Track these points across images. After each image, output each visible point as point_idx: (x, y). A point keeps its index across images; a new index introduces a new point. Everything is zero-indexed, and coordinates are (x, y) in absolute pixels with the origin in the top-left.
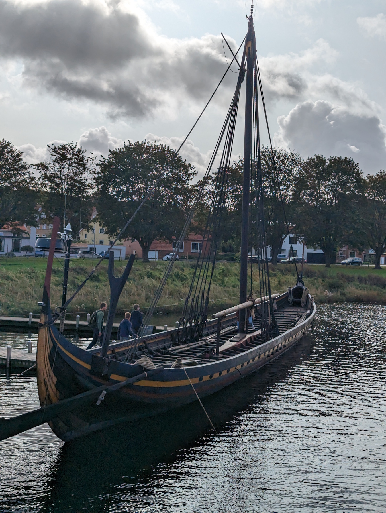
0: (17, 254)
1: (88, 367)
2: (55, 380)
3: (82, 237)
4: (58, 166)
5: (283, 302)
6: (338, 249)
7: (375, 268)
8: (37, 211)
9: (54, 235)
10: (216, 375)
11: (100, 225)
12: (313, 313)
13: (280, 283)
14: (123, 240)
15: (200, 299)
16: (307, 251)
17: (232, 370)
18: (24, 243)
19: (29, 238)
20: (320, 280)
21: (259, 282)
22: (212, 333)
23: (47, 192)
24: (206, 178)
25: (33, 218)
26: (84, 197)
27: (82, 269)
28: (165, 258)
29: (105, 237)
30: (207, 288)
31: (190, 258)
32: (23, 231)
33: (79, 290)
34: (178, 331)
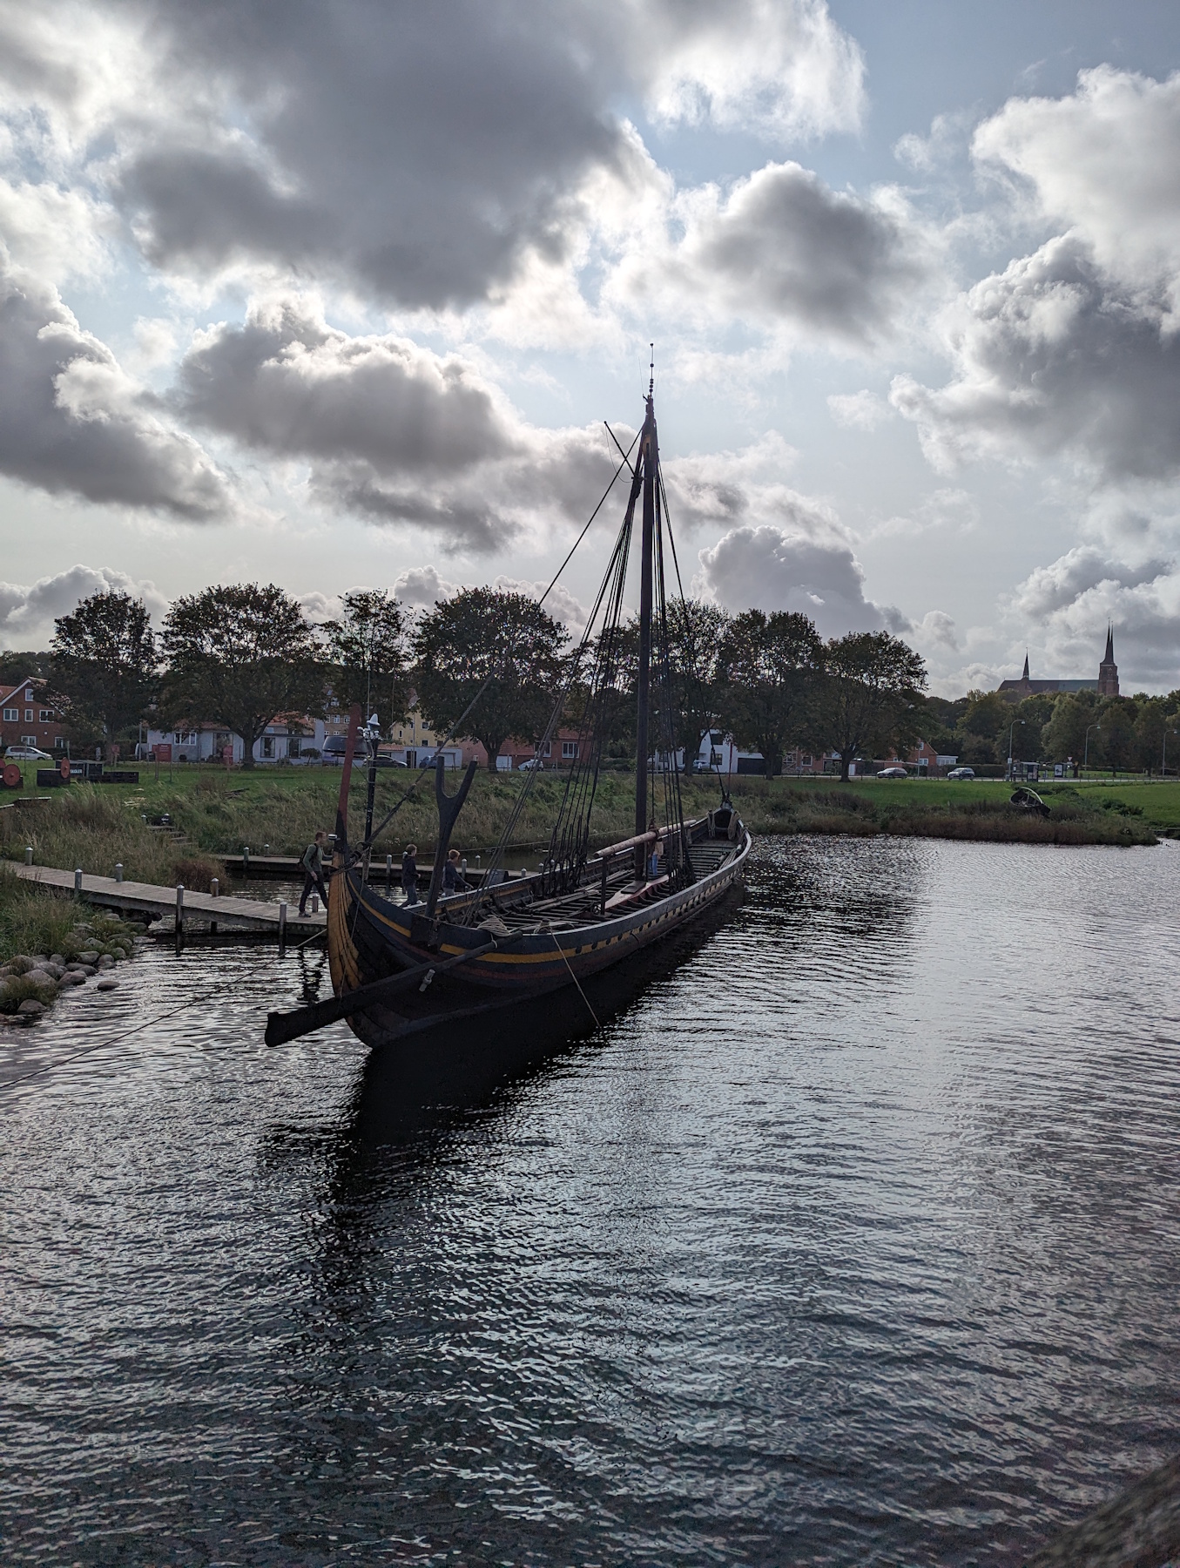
0: (294, 761)
1: (407, 933)
2: (356, 953)
3: (396, 736)
4: (357, 627)
5: (701, 833)
6: (785, 752)
7: (841, 781)
8: (324, 696)
9: (353, 732)
10: (601, 945)
11: (423, 717)
12: (747, 849)
13: (697, 805)
14: (458, 741)
15: (575, 829)
16: (737, 755)
17: (626, 936)
18: (305, 744)
19: (313, 736)
20: (758, 799)
21: (664, 804)
22: (595, 881)
23: (339, 666)
24: (585, 645)
25: (319, 705)
26: (398, 674)
27: (393, 784)
28: (522, 767)
29: (430, 736)
30: (586, 812)
31: (561, 766)
32: (302, 726)
33: (391, 816)
34: (541, 880)
